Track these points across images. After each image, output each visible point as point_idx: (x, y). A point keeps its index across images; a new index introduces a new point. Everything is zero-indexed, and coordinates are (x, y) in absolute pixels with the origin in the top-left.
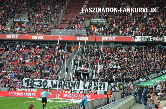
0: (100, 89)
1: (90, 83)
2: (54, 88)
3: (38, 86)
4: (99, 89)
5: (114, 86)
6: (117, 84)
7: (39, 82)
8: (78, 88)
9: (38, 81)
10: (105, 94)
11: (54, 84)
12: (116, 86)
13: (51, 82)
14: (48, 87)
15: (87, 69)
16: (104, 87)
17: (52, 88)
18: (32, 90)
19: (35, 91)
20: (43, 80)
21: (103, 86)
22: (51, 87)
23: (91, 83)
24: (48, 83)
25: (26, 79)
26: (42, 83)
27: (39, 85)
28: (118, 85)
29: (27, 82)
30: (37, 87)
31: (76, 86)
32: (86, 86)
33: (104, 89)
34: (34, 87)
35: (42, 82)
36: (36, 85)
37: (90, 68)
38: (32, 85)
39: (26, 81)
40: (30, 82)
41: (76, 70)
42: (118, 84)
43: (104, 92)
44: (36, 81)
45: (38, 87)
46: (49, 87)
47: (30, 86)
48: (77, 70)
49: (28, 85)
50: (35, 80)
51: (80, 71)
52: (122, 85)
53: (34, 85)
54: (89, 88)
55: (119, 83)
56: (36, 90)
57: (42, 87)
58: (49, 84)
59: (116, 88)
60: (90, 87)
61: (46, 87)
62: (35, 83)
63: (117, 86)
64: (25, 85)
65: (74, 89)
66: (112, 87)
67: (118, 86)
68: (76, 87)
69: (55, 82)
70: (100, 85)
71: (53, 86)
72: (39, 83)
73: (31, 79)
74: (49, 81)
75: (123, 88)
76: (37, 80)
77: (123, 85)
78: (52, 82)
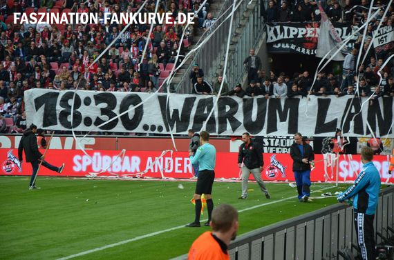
2: (174, 131)
3: (99, 123)
7: (104, 105)
8: (293, 128)
9: (99, 99)
11: (176, 111)
13: (157, 104)
14: (146, 127)
19: (83, 147)
20: (120, 95)
22: (160, 128)
23: (356, 103)
25: (38, 92)
26: (116, 111)
27: (105, 118)
29: (42, 110)
30: (92, 128)
31: (283, 120)
32: (328, 119)
34: (81, 127)
35: (119, 103)
36: (88, 122)
38: (70, 119)
39: (38, 103)
40: (59, 109)
44: (87, 101)
45: (97, 129)
46: (154, 127)
47: (59, 127)
49: (49, 120)
50: (83, 94)
51: (294, 48)
53: (77, 117)
56: (92, 141)
57: (120, 128)
58: (152, 116)
60: (352, 123)
61: (139, 129)
62: (84, 111)
64: (35, 119)
65: (272, 135)
68: (279, 124)
71: (172, 119)
72: (103, 111)
73: (62, 93)
74: (149, 99)
76: (91, 94)
78: (163, 101)
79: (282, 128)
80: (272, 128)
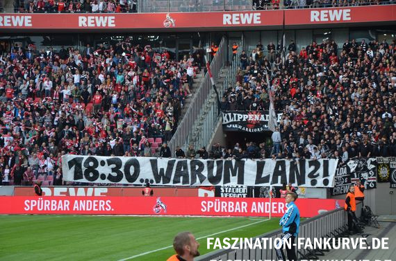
0: (314, 183)
1: (278, 164)
2: (161, 183)
3: (110, 177)
4: (308, 181)
5: (357, 169)
6: (369, 162)
7: (114, 166)
8: (241, 181)
9: (110, 162)
10: (328, 198)
11: (162, 170)
12: (366, 170)
13: (149, 164)
14: (142, 181)
15: (262, 118)
16: (326, 173)
17: (155, 183)
18: (90, 190)
19: (99, 195)
20: (124, 159)
21: (321, 171)
22: (152, 181)
23: (282, 164)
24: (141, 168)
25: (70, 157)
26: (122, 170)
27: (115, 174)
28: (371, 167)
29: (73, 168)
30: (106, 181)
31: (234, 175)
32: (264, 175)
33: (326, 182)
34: (99, 181)
35: (123, 164)
36: (103, 177)
37: (274, 114)
38: (91, 175)
39: (71, 164)
40: (84, 169)
41: (228, 122)
42: (372, 163)
43: (325, 192)
44: (103, 163)
45: (109, 182)
46: (147, 180)
47: (84, 180)
48: (229, 124)
49: (78, 175)
50: (99, 158)
51: (240, 127)
52: (384, 165)
53: (96, 174)
54: (275, 181)
55: (373, 160)
56: (105, 190)
57: (124, 181)
58: (146, 172)
59: (365, 175)
60: (280, 177)
61: (137, 182)
62: (100, 169)
63: (368, 171)
64: (69, 175)
65: (226, 185)
66: (352, 175)
67: (373, 169)
68: (232, 178)
69: (163, 163)
70: (313, 168)
71: (159, 175)
72: (113, 170)
73: (86, 157)
74: (145, 162)
75: (390, 175)
76: (105, 158)
77: (388, 165)
78: (154, 163)
79: (234, 181)
80: (227, 180)
